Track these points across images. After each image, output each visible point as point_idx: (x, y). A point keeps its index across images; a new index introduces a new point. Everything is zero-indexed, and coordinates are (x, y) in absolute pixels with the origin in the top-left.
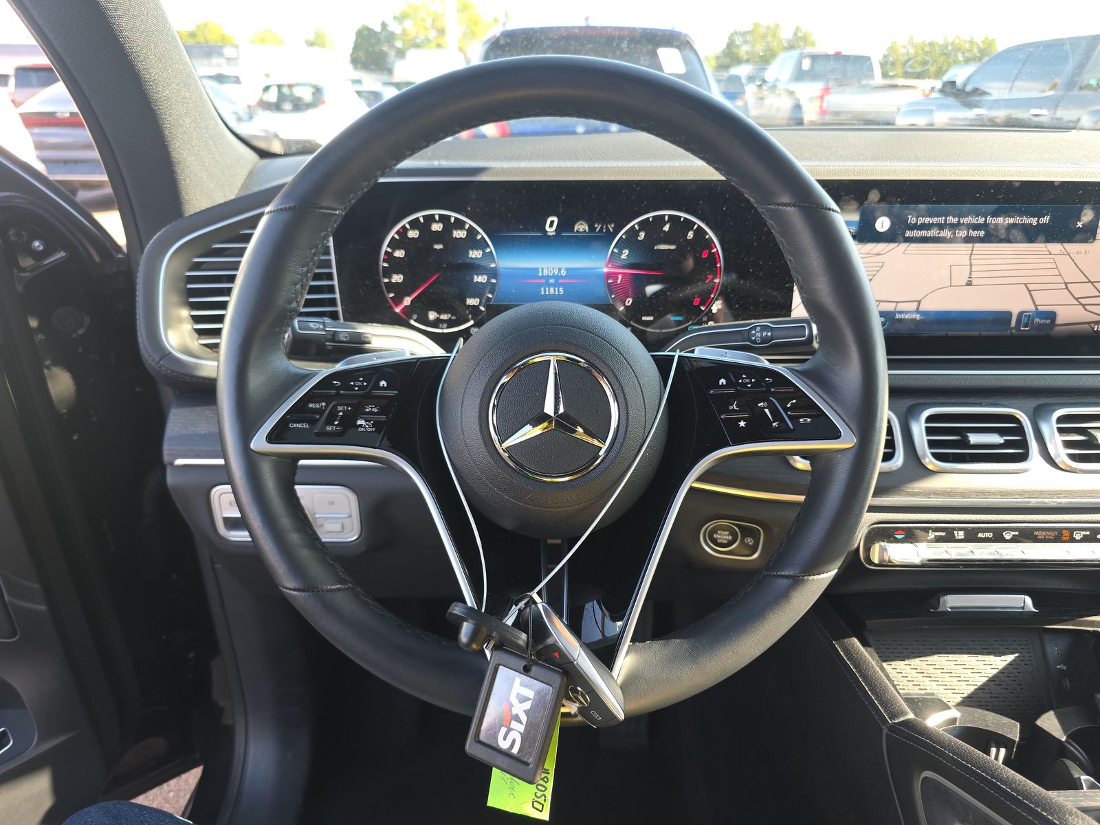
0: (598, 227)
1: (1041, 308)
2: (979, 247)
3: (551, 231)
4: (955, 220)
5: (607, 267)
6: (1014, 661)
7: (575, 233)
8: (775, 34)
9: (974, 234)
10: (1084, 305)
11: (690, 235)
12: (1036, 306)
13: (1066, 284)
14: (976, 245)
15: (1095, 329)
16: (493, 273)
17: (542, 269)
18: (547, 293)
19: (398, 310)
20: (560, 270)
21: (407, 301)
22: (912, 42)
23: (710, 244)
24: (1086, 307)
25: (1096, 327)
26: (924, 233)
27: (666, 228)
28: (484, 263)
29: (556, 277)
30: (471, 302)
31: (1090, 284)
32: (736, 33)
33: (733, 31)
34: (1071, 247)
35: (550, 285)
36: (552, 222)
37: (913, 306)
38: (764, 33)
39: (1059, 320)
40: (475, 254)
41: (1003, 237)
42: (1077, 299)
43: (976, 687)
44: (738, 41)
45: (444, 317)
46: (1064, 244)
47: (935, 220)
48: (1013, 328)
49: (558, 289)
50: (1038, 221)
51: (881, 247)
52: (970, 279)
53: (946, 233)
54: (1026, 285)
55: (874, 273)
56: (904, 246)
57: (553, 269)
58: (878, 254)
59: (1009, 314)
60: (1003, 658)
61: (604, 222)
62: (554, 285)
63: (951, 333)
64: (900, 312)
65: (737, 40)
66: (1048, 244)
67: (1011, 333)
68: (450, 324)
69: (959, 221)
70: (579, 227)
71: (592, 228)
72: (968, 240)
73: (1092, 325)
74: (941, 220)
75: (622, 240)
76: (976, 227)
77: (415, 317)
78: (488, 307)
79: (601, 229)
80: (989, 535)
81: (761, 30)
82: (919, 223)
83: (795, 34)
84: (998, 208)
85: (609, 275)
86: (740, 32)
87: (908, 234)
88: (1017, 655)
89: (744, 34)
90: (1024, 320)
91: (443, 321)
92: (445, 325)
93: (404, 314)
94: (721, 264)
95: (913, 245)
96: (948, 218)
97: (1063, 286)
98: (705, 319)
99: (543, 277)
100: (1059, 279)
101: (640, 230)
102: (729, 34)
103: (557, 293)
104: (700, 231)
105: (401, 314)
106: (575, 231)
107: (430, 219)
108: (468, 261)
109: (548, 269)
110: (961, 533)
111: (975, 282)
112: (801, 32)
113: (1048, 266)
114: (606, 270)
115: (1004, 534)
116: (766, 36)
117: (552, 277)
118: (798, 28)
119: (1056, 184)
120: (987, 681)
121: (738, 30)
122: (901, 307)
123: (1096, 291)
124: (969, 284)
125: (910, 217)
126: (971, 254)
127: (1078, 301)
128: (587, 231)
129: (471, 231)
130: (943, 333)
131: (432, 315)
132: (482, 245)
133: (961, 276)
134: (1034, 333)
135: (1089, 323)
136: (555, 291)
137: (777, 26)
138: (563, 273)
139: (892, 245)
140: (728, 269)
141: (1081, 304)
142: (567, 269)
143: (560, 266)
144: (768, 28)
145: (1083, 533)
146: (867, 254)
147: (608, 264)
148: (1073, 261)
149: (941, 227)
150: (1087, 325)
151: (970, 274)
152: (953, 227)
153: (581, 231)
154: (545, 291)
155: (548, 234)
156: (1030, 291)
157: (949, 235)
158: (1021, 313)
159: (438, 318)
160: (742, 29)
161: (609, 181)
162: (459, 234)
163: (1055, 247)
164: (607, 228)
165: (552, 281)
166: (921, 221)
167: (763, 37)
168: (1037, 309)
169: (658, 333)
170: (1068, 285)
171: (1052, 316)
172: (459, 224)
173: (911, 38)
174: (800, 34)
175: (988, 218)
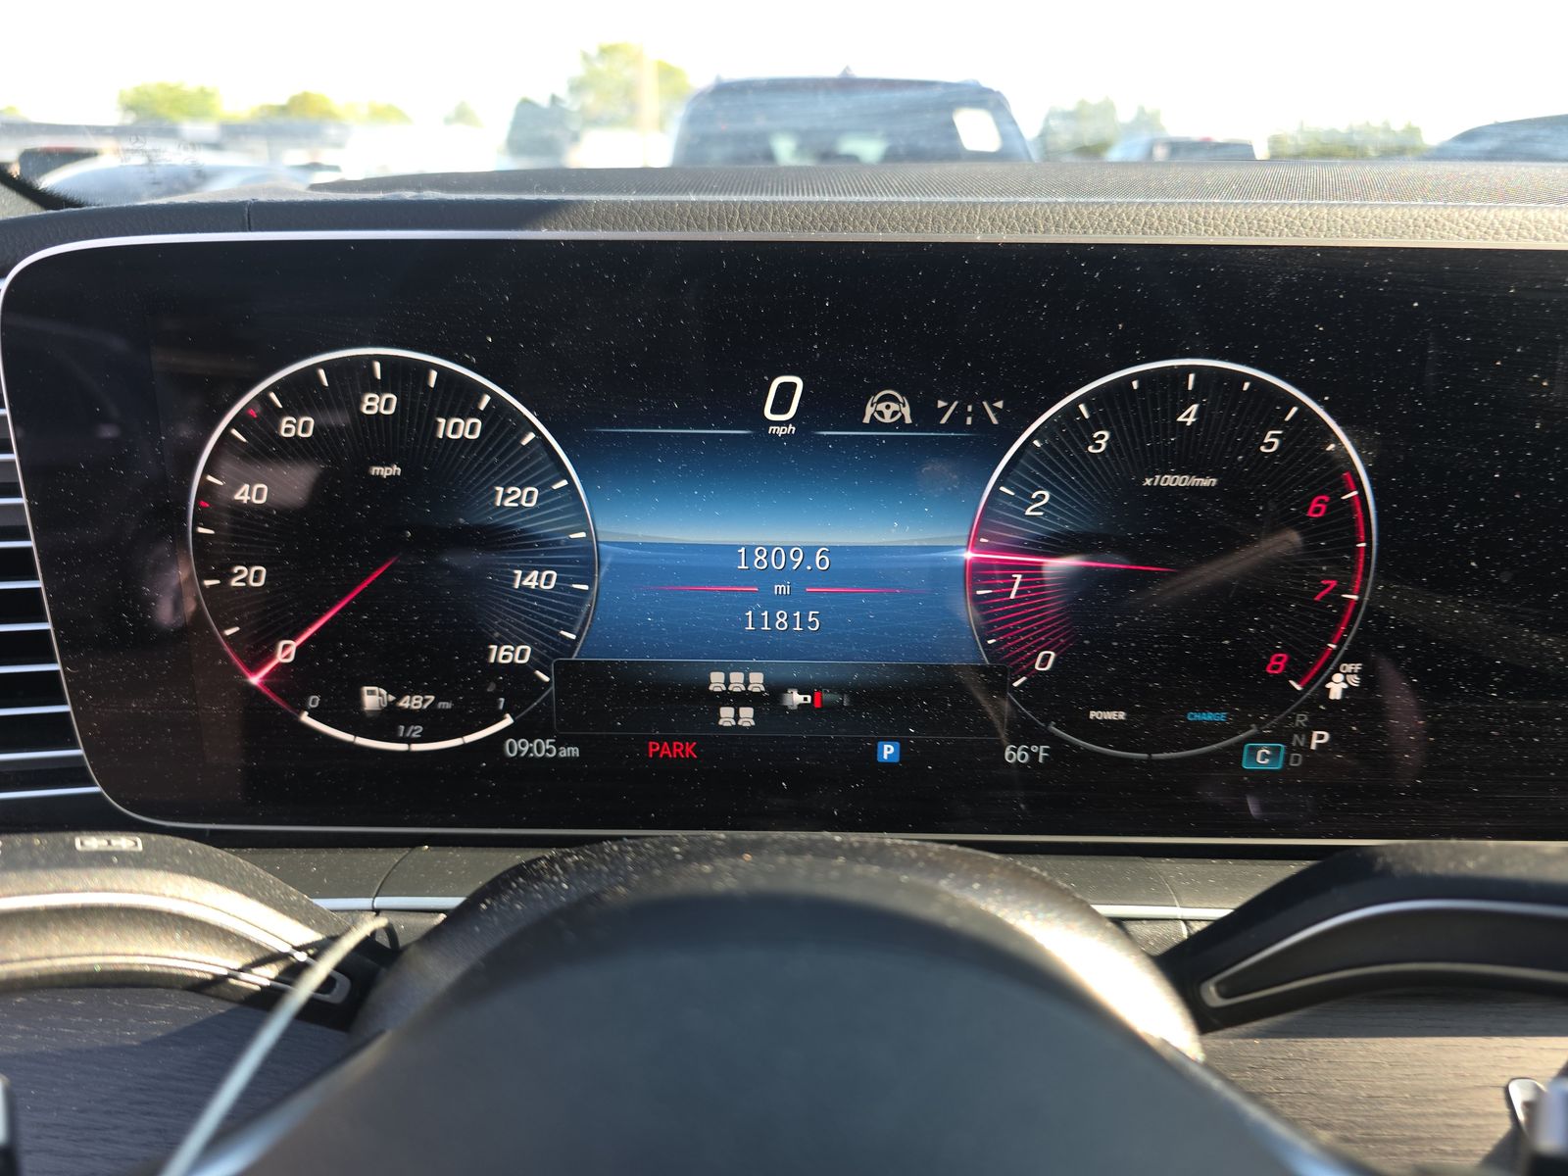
0: (947, 409)
3: (780, 421)
5: (974, 545)
7: (866, 427)
11: (1272, 440)
16: (581, 562)
17: (750, 549)
18: (766, 628)
19: (255, 680)
20: (809, 551)
21: (286, 652)
23: (1336, 474)
27: (1189, 416)
28: (547, 527)
29: (797, 577)
30: (503, 654)
35: (774, 604)
36: (786, 390)
40: (515, 497)
45: (411, 702)
49: (803, 616)
57: (787, 548)
61: (971, 392)
62: (788, 603)
68: (435, 725)
70: (882, 407)
71: (925, 414)
75: (1029, 452)
77: (314, 701)
78: (567, 673)
79: (957, 419)
85: (978, 573)
91: (411, 717)
92: (417, 730)
93: (273, 690)
94: (1371, 544)
98: (1302, 720)
99: (750, 575)
101: (1095, 423)
103: (797, 629)
104: (1303, 429)
105: (265, 691)
106: (867, 420)
107: (353, 378)
108: (491, 519)
109: (769, 548)
114: (969, 555)
117: (781, 575)
128: (908, 420)
129: (499, 418)
131: (373, 699)
132: (538, 467)
136: (791, 620)
138: (821, 562)
140: (1396, 563)
142: (833, 551)
143: (809, 540)
147: (977, 536)
153: (887, 420)
155: (772, 429)
159: (392, 705)
161: (996, 244)
162: (463, 428)
164: (980, 413)
165: (781, 589)
169: (1140, 760)
172: (458, 397)
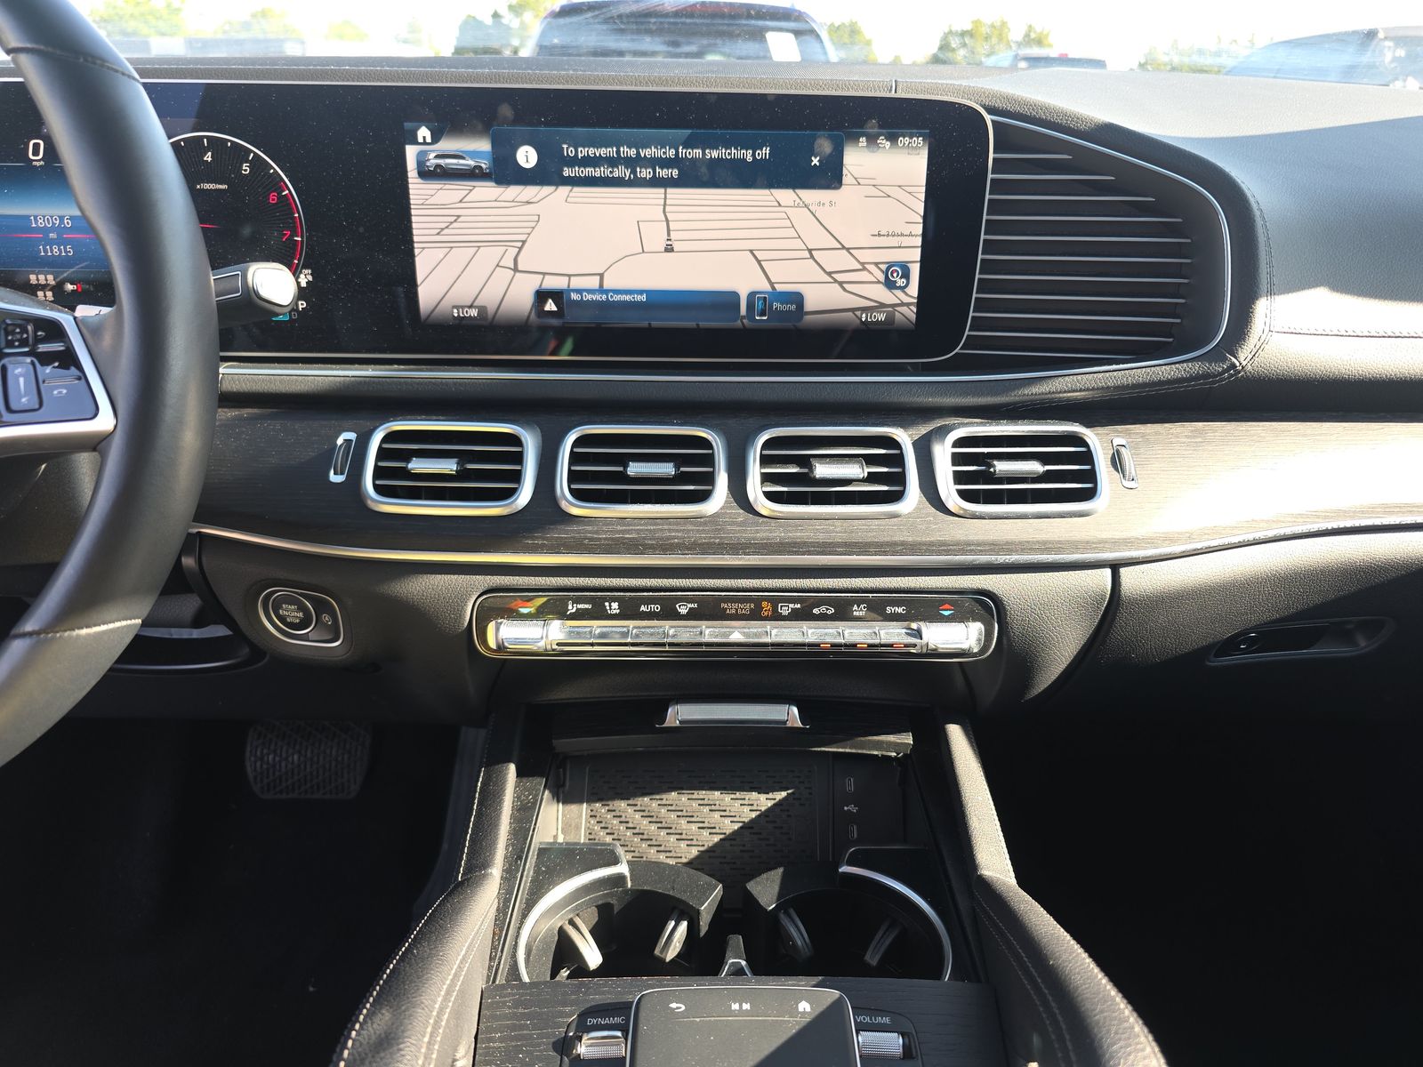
1: (779, 288)
2: (673, 193)
3: (36, 158)
4: (633, 152)
6: (785, 799)
8: (1000, 35)
9: (663, 173)
10: (841, 284)
11: (246, 168)
12: (772, 284)
13: (810, 251)
14: (669, 190)
15: (863, 320)
17: (35, 217)
18: (50, 254)
20: (61, 218)
22: (1177, 49)
23: (277, 183)
24: (844, 285)
25: (864, 315)
26: (588, 171)
27: (208, 157)
29: (60, 230)
31: (844, 251)
32: (951, 32)
33: (947, 31)
34: (809, 195)
35: (52, 242)
36: (36, 146)
37: (593, 283)
38: (987, 33)
39: (810, 305)
41: (705, 179)
42: (829, 274)
43: (722, 836)
44: (954, 42)
46: (798, 191)
47: (603, 152)
48: (743, 317)
49: (65, 248)
50: (754, 155)
51: (530, 191)
52: (669, 243)
53: (621, 172)
54: (751, 251)
55: (529, 230)
56: (564, 191)
57: (52, 217)
58: (528, 203)
59: (735, 296)
60: (770, 795)
62: (58, 242)
63: (655, 324)
64: (579, 291)
65: (952, 42)
66: (773, 191)
67: (743, 323)
69: (638, 153)
72: (655, 182)
73: (858, 313)
74: (610, 151)
76: (666, 163)
80: (656, 608)
81: (983, 29)
82: (580, 155)
83: (1027, 35)
84: (691, 134)
86: (957, 32)
87: (567, 172)
88: (789, 791)
89: (963, 34)
90: (759, 305)
94: (300, 214)
95: (576, 189)
96: (622, 149)
97: (806, 254)
99: (38, 229)
100: (798, 244)
102: (942, 34)
103: (64, 254)
104: (257, 163)
109: (44, 217)
110: (615, 605)
111: (677, 246)
112: (1035, 32)
113: (778, 223)
115: (677, 606)
116: (991, 37)
117: (53, 229)
118: (1030, 26)
119: (769, 98)
120: (741, 828)
121: (954, 29)
122: (577, 283)
123: (857, 263)
124: (669, 249)
125: (565, 146)
126: (665, 205)
127: (832, 278)
130: (645, 324)
133: (657, 239)
134: (775, 324)
135: (853, 310)
136: (60, 250)
137: (1004, 24)
138: (68, 223)
139: (547, 190)
140: (313, 223)
141: (836, 281)
142: (72, 218)
143: (61, 213)
144: (993, 26)
145: (791, 606)
146: (513, 201)
148: (814, 216)
149: (612, 162)
150: (851, 313)
151: (669, 234)
152: (632, 163)
154: (46, 251)
155: (34, 163)
156: (759, 262)
157: (628, 175)
158: (752, 295)
160: (958, 28)
163: (785, 195)
165: (53, 235)
166: (583, 152)
167: (986, 38)
168: (773, 288)
170: (813, 252)
171: (797, 298)
173: (1176, 41)
174: (1033, 35)
175: (680, 151)
